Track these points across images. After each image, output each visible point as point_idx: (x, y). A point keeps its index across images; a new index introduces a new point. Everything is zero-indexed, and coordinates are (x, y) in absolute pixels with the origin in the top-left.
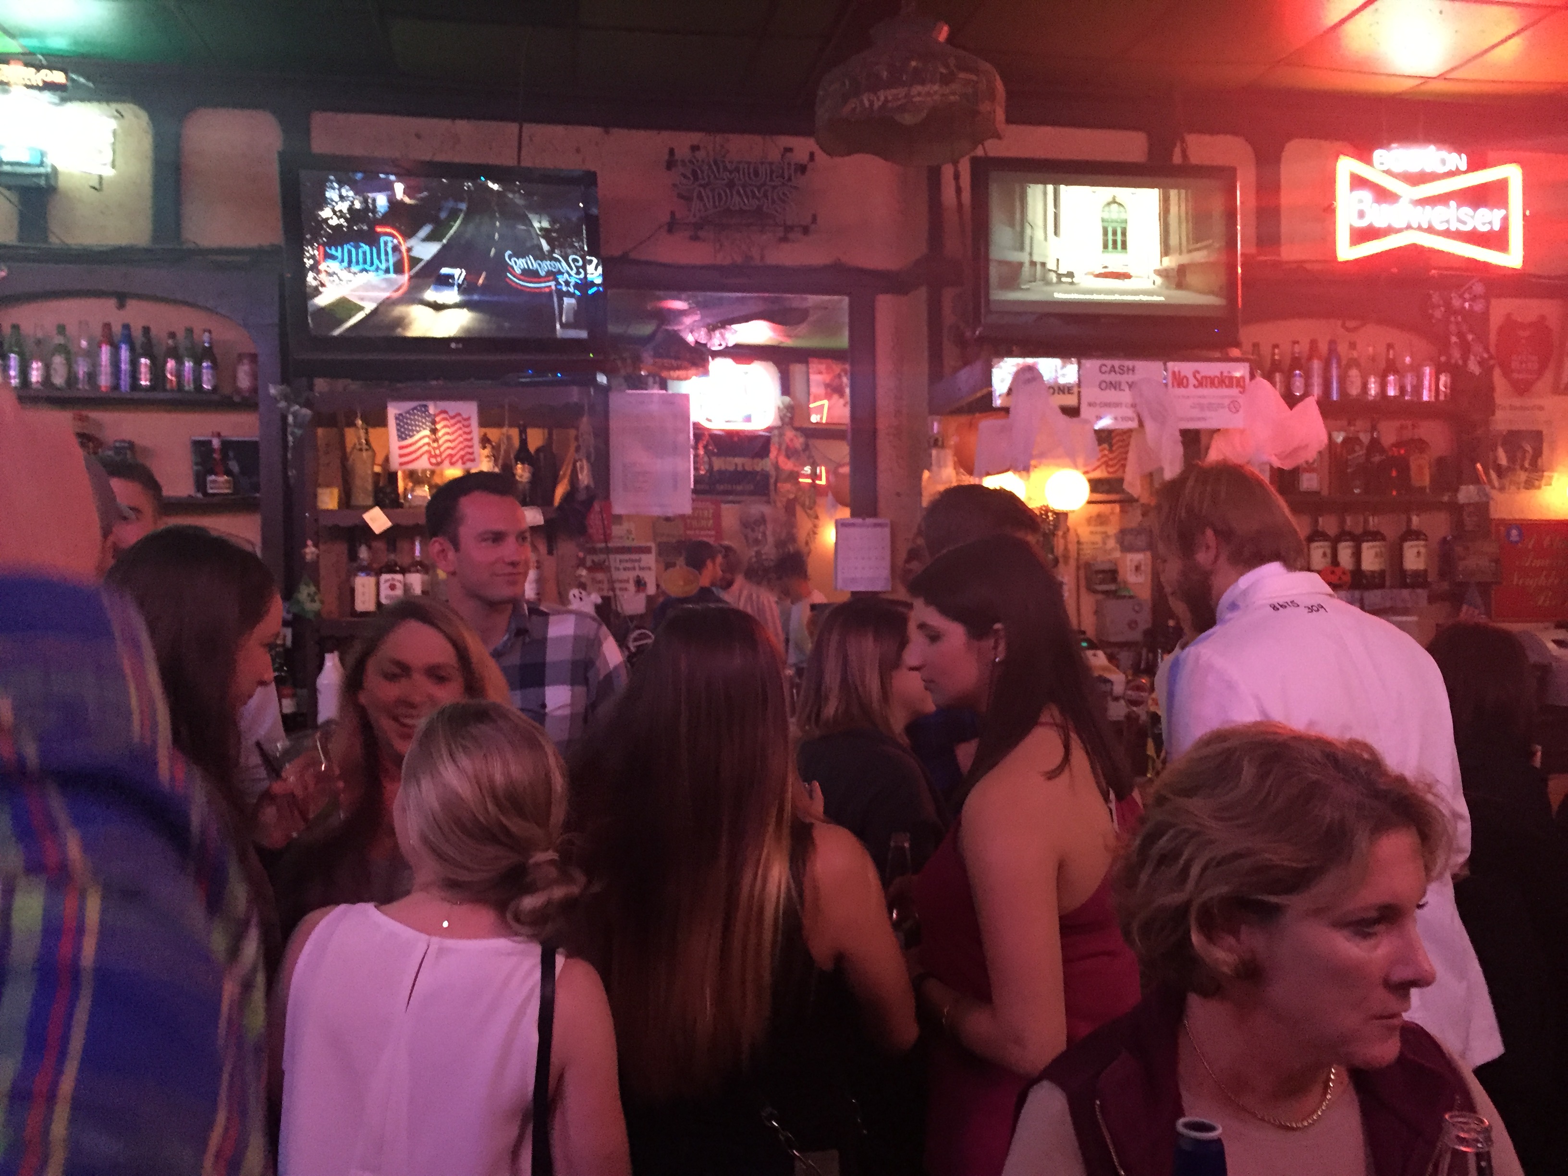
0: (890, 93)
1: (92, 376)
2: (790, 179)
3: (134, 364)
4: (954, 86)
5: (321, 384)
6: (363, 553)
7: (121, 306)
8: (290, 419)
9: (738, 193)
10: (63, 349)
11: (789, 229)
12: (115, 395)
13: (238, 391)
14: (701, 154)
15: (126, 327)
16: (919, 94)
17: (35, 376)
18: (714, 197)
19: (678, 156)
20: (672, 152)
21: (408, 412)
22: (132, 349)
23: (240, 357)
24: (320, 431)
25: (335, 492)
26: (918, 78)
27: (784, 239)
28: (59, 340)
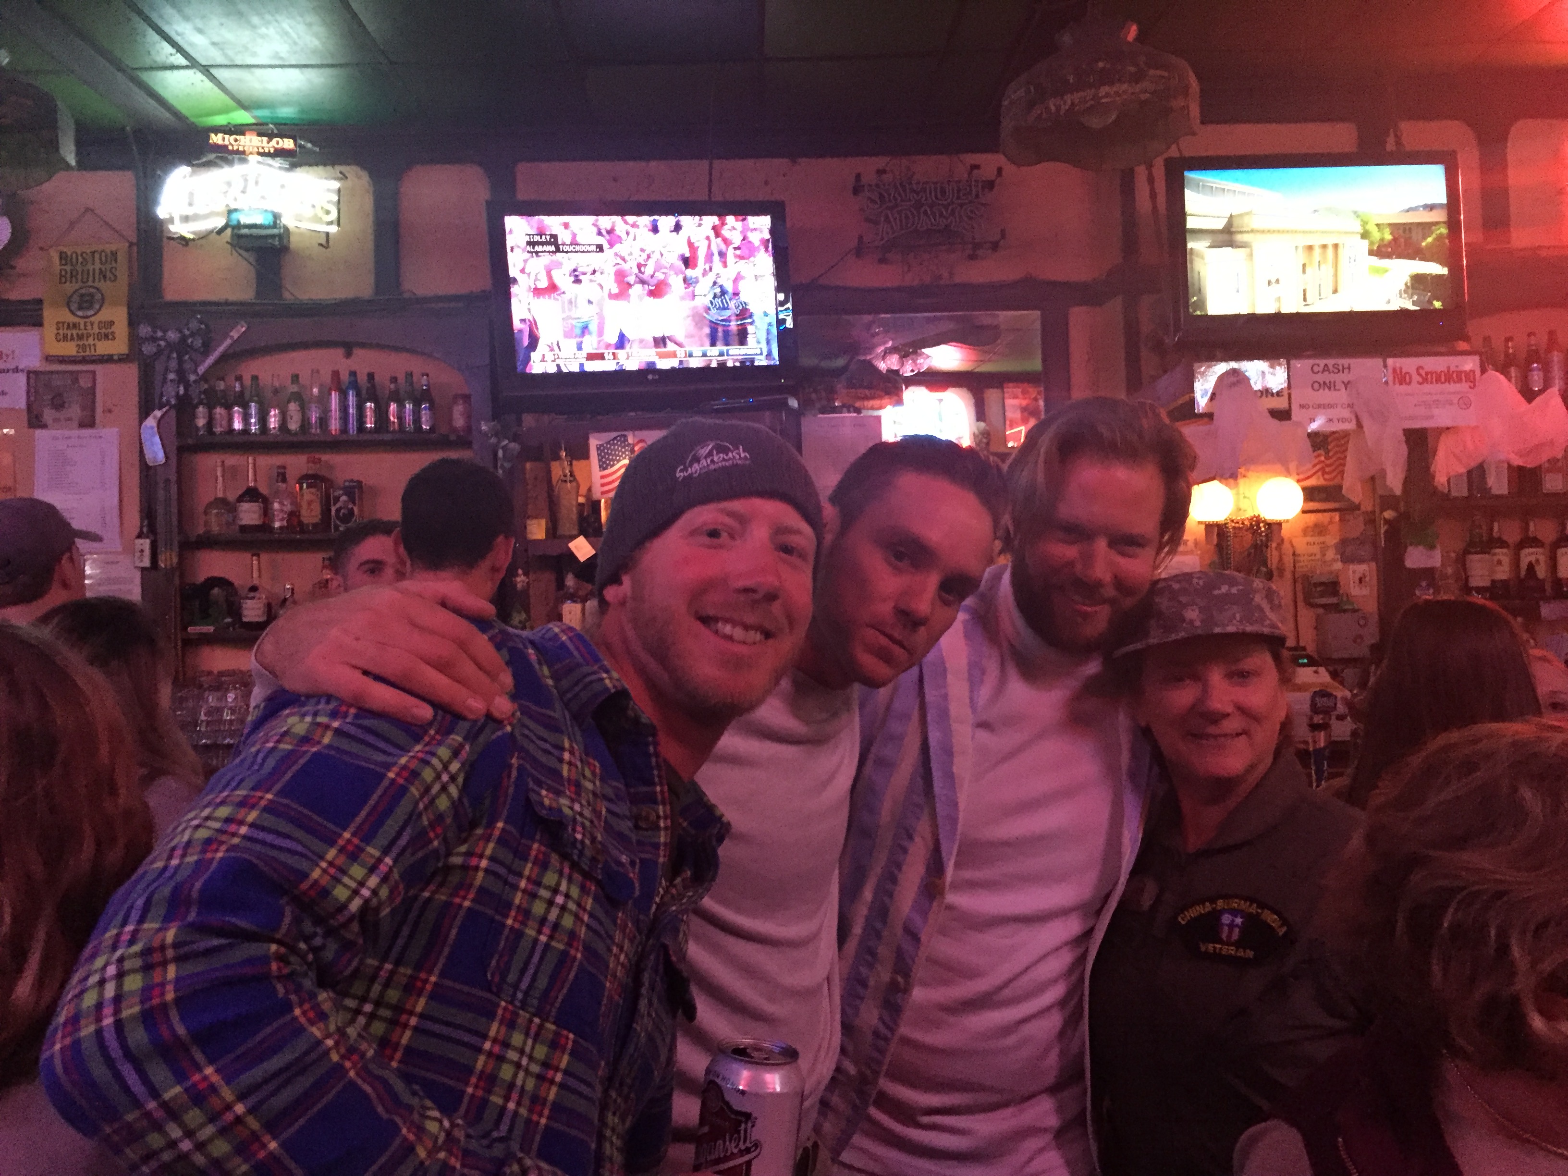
0: (1077, 96)
1: (323, 421)
2: (977, 196)
3: (360, 408)
4: (1145, 84)
5: (528, 420)
6: (570, 581)
7: (348, 355)
8: (500, 453)
9: (925, 213)
10: (298, 397)
11: (977, 246)
12: (345, 437)
13: (454, 430)
14: (887, 178)
15: (353, 374)
16: (1107, 95)
17: (273, 422)
18: (901, 221)
19: (864, 180)
20: (858, 177)
21: (608, 443)
22: (358, 395)
23: (456, 397)
24: (528, 465)
25: (543, 522)
26: (1106, 78)
27: (972, 257)
28: (295, 388)
